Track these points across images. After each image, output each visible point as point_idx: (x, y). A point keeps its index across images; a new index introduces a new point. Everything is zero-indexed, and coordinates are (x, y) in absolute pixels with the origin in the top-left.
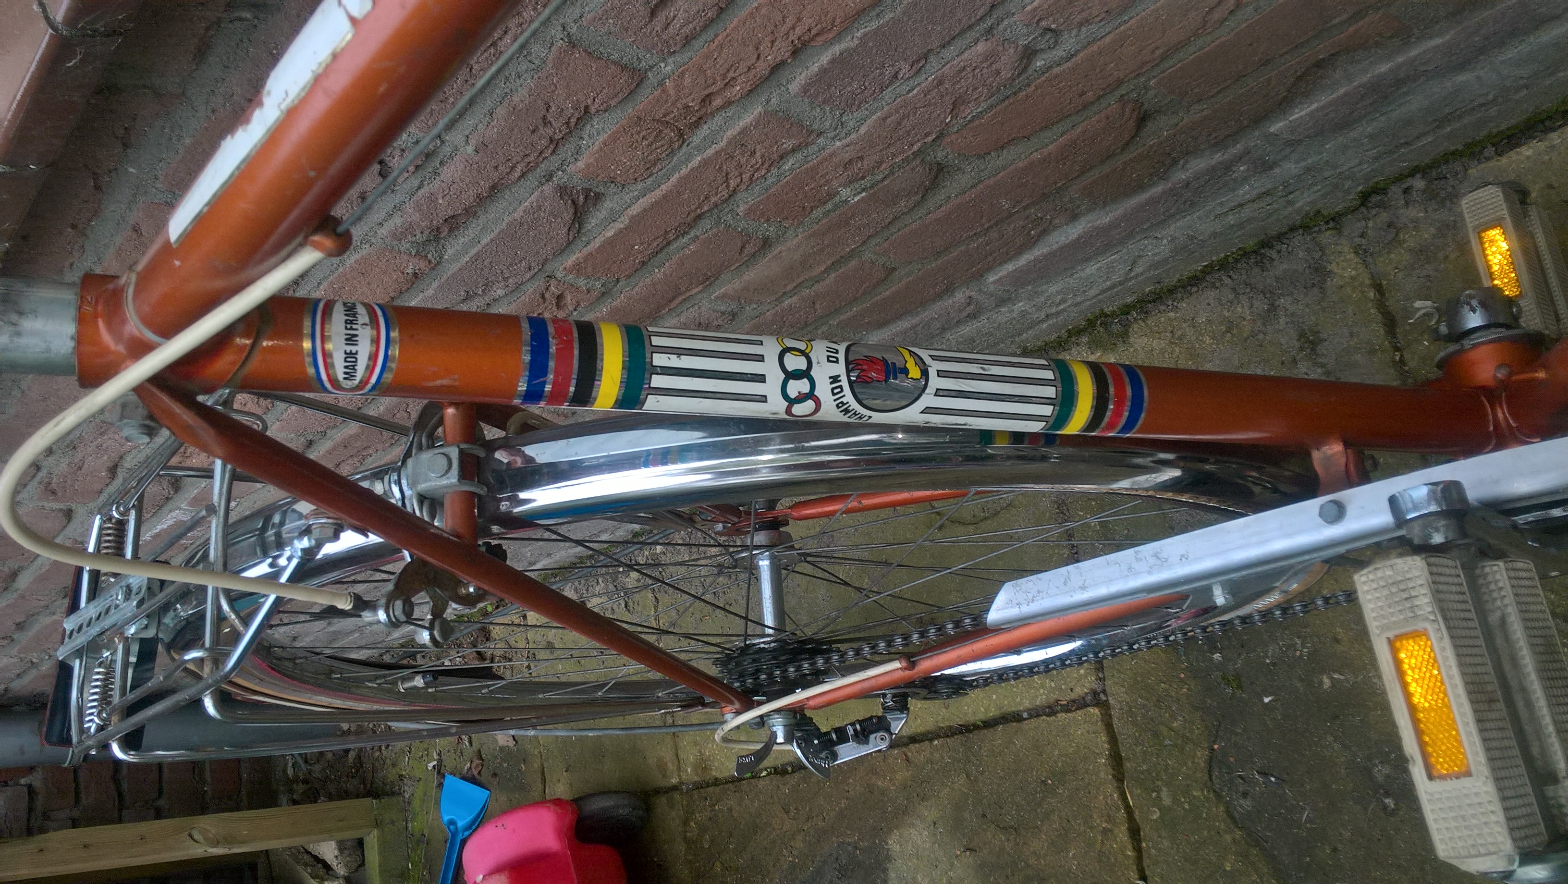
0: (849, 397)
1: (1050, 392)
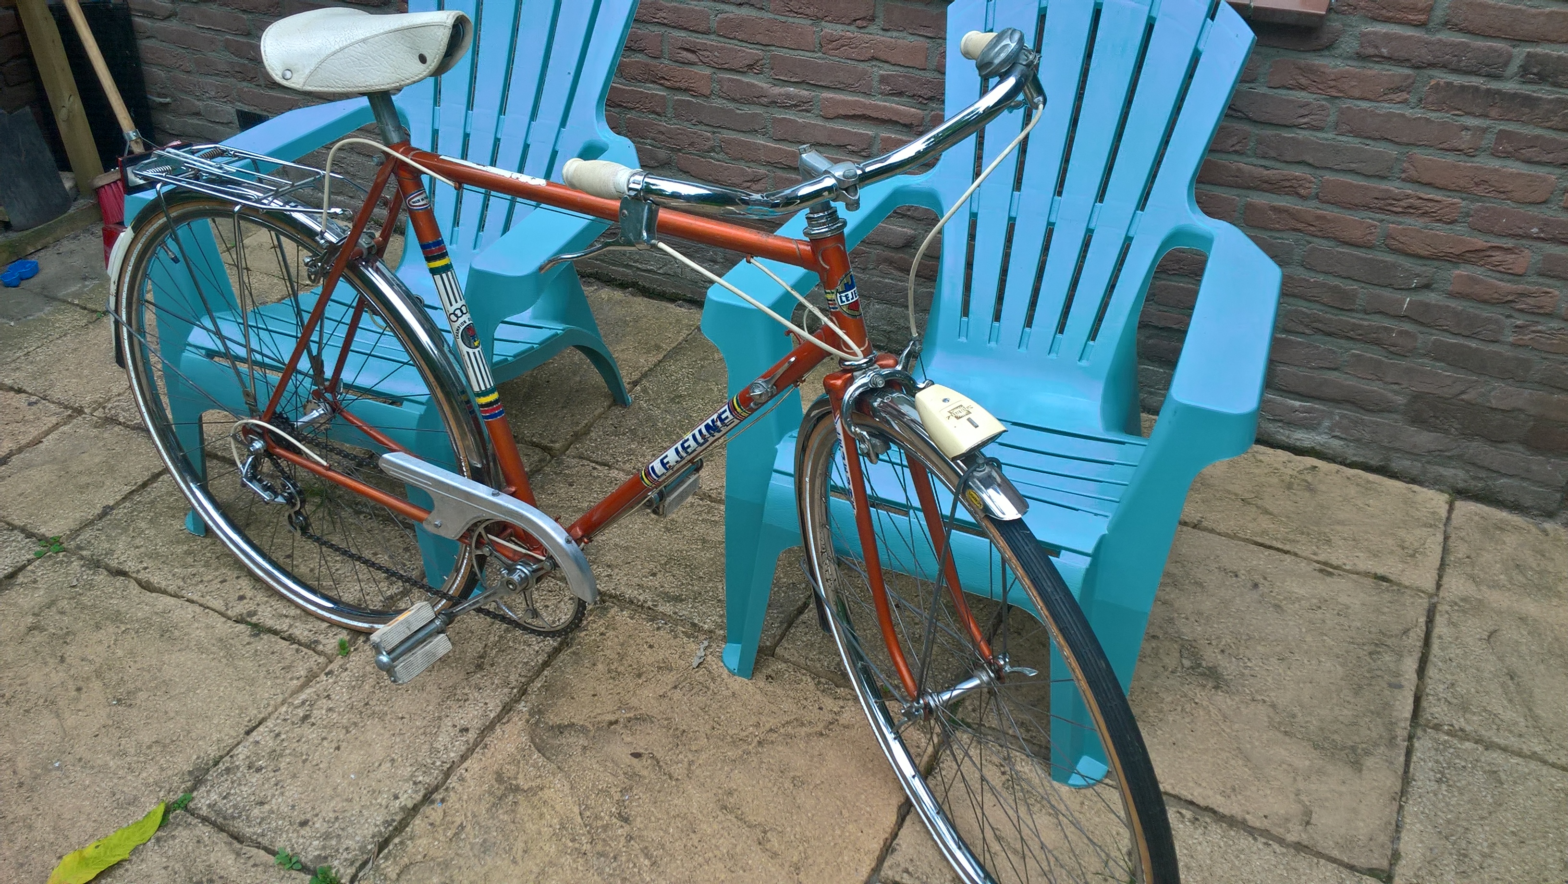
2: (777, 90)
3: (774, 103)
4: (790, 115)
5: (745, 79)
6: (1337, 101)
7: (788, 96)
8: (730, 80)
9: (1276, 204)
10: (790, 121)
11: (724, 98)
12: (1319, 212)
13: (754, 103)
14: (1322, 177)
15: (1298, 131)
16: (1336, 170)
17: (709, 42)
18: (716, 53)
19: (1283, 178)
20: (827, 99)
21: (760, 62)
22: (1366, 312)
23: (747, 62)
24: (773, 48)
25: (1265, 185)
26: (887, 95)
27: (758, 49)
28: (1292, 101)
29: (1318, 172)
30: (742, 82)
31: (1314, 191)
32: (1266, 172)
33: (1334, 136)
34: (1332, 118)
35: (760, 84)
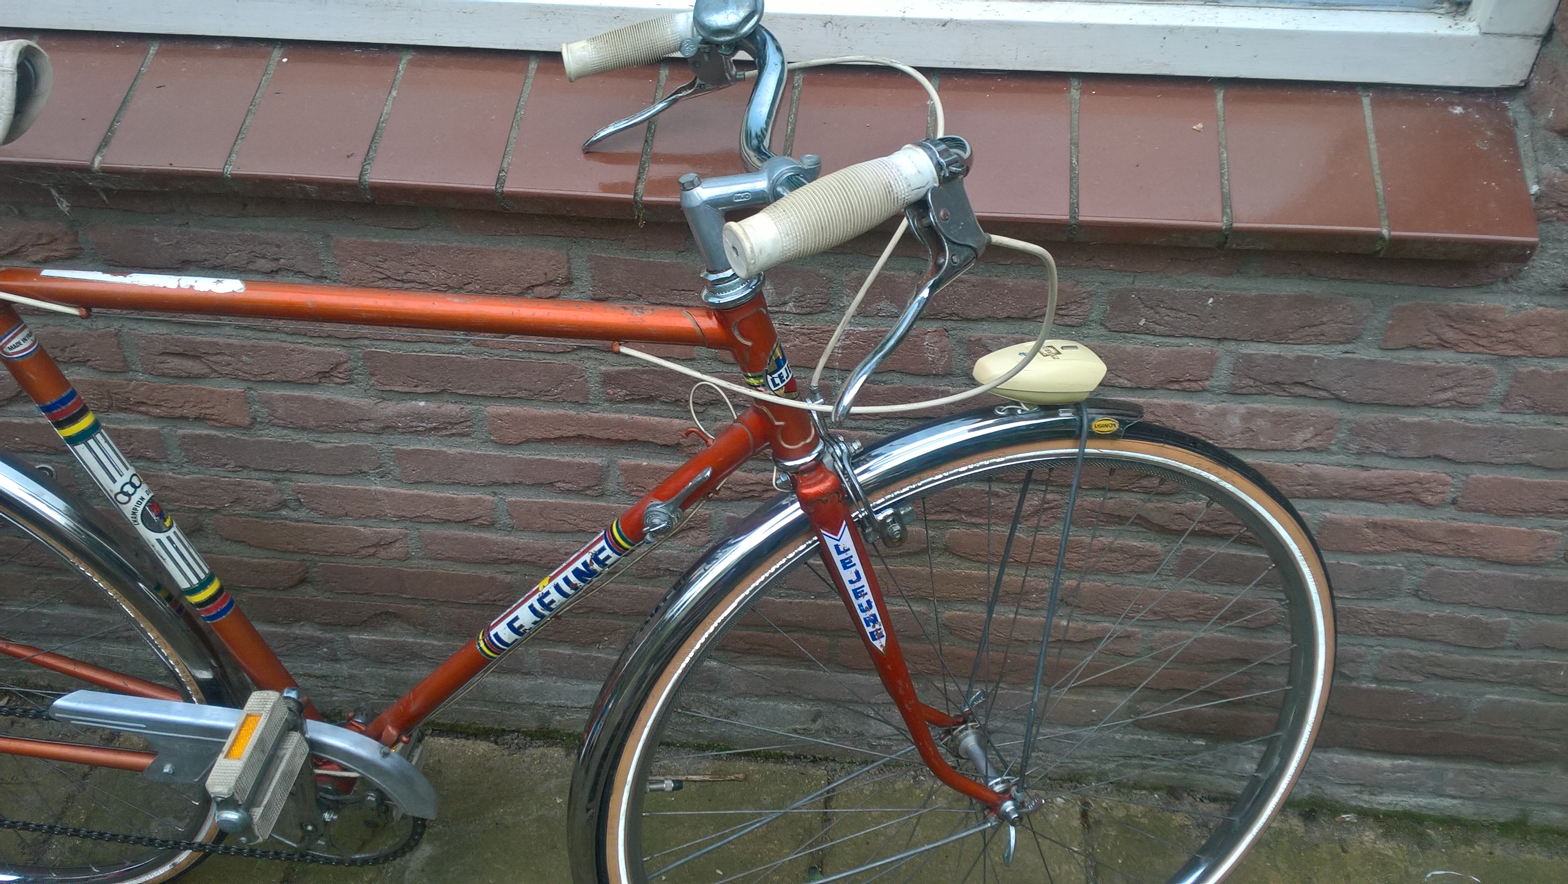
0: (140, 509)
1: (202, 576)
2: (391, 408)
3: (387, 428)
4: (426, 445)
5: (320, 394)
6: (1511, 361)
7: (420, 416)
8: (287, 399)
9: (1378, 518)
10: (429, 453)
11: (285, 427)
12: (1455, 524)
13: (349, 431)
14: (1467, 476)
15: (1432, 412)
16: (1496, 465)
17: (221, 340)
18: (244, 358)
19: (1394, 481)
20: (499, 417)
21: (345, 366)
22: (1517, 647)
23: (315, 368)
24: (367, 342)
25: (1360, 493)
26: (620, 402)
27: (331, 346)
28: (1425, 369)
29: (1460, 469)
30: (316, 401)
31: (1449, 497)
32: (1364, 474)
33: (1498, 416)
34: (1499, 389)
35: (353, 401)
